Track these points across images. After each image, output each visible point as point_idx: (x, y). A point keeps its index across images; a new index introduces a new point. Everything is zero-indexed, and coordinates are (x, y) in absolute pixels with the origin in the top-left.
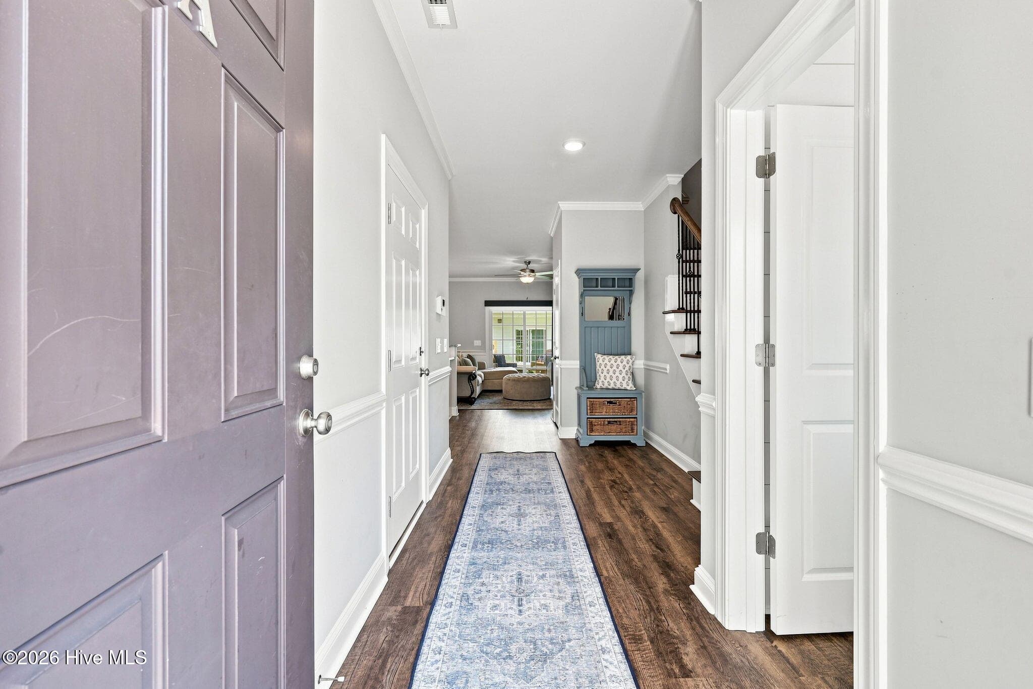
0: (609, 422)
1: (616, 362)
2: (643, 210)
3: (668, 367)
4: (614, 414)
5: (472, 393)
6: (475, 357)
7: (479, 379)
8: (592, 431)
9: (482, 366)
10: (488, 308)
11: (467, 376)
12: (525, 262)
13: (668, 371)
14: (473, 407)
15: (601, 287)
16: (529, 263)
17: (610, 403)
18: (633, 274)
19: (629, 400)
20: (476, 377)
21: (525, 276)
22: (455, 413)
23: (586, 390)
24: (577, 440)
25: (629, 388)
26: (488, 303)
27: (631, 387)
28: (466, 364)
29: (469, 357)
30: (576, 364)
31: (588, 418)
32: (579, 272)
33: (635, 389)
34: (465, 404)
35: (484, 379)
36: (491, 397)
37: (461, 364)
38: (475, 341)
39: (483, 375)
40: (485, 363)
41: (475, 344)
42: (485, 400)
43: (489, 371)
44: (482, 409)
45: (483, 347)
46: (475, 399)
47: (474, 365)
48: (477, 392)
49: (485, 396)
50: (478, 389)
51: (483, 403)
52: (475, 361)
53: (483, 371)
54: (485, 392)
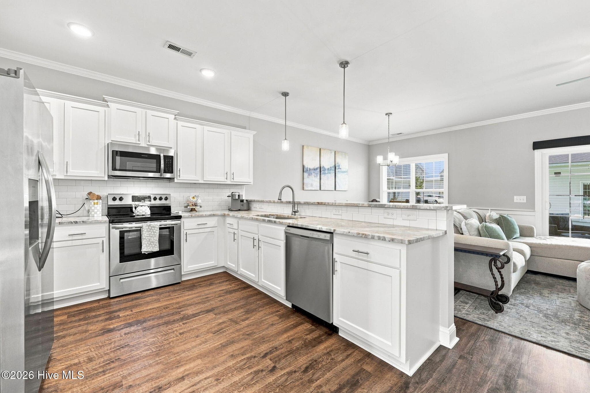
5: (499, 288)
6: (512, 220)
7: (519, 260)
9: (527, 232)
10: (538, 152)
11: (489, 258)
14: (500, 320)
20: (510, 258)
22: (448, 337)
26: (538, 145)
28: (491, 234)
29: (500, 220)
34: (482, 308)
35: (531, 255)
36: (546, 292)
37: (482, 235)
38: (515, 197)
39: (528, 251)
40: (534, 228)
41: (515, 201)
42: (531, 301)
43: (540, 244)
44: (521, 336)
45: (530, 205)
46: (505, 299)
47: (510, 235)
48: (509, 285)
49: (533, 285)
50: (514, 278)
51: (525, 312)
52: (513, 224)
53: (529, 242)
54: (533, 277)
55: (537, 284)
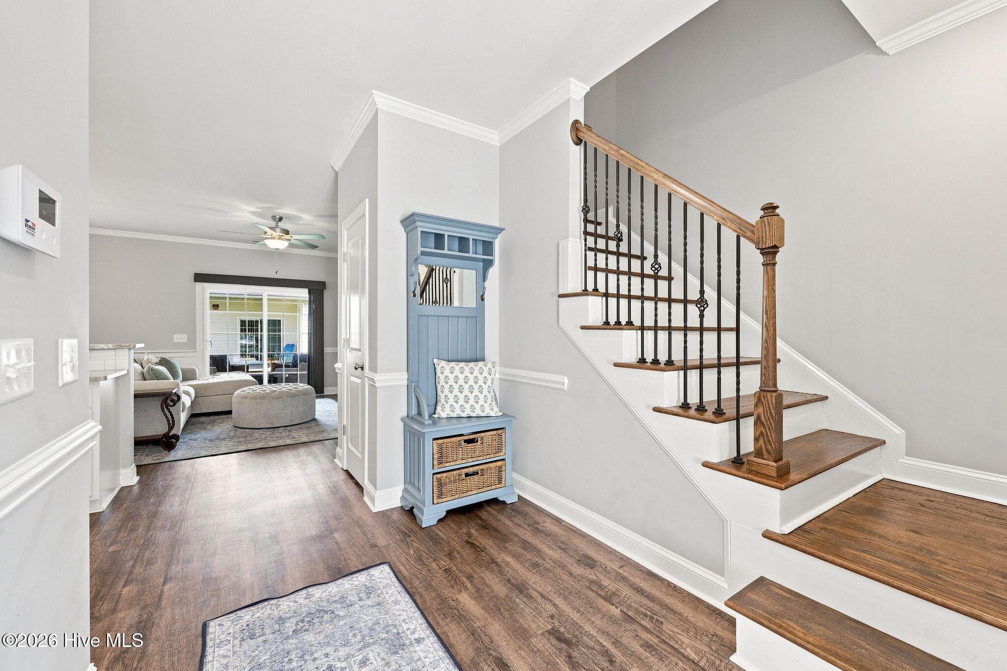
0: (467, 475)
1: (462, 373)
2: (498, 145)
3: (566, 381)
4: (474, 459)
5: (171, 428)
6: (175, 361)
7: (186, 400)
8: (440, 496)
9: (189, 375)
10: (199, 285)
11: (161, 399)
12: (274, 217)
13: (566, 388)
14: (174, 455)
15: (448, 250)
16: (281, 219)
17: (469, 442)
18: (494, 236)
19: (495, 432)
20: (179, 398)
21: (273, 238)
22: (129, 477)
23: (429, 425)
24: (410, 512)
25: (492, 414)
26: (200, 278)
27: (496, 412)
28: (158, 376)
29: (164, 362)
30: (401, 378)
31: (434, 474)
32: (409, 221)
33: (501, 414)
34: (154, 453)
35: (195, 397)
36: (209, 427)
37: (147, 379)
38: (175, 336)
39: (192, 391)
40: (195, 370)
41: (175, 340)
42: (198, 436)
43: (203, 384)
44: (194, 457)
45: (191, 344)
46: (176, 437)
47: (175, 375)
48: (180, 424)
49: (198, 425)
50: (183, 417)
51: (195, 444)
52: (175, 368)
53: (192, 384)
54: (197, 419)
55: (202, 423)
